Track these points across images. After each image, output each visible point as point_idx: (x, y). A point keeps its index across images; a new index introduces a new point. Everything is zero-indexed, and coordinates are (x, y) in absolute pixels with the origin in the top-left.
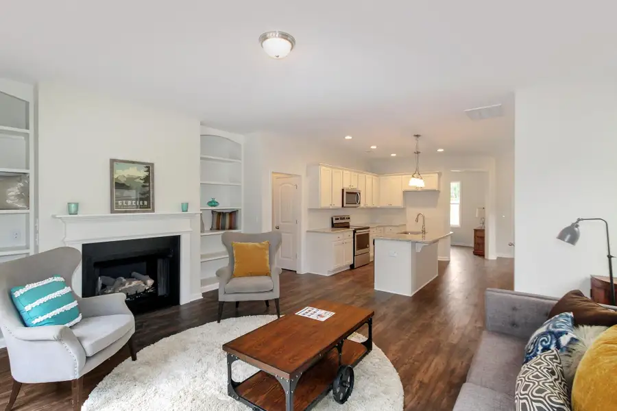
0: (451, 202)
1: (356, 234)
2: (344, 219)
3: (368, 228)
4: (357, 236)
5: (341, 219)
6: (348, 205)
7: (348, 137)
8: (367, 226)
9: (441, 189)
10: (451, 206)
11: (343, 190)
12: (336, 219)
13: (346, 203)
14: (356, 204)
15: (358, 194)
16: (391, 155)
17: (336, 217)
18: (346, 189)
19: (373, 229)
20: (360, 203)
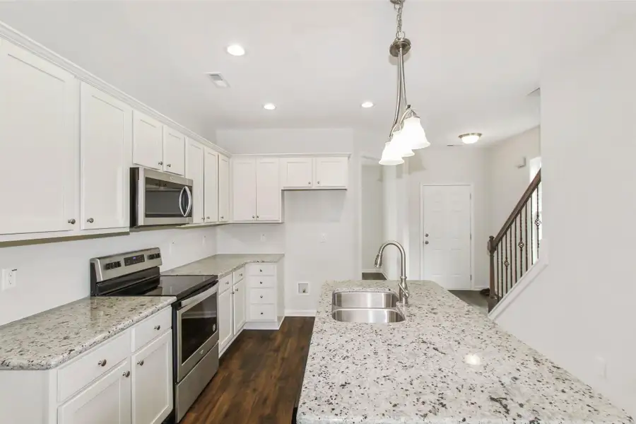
1: (179, 314)
6: (154, 221)
11: (134, 173)
12: (108, 267)
13: (147, 216)
14: (181, 216)
15: (186, 187)
16: (263, 106)
17: (108, 261)
18: (145, 170)
19: (228, 278)
20: (190, 215)
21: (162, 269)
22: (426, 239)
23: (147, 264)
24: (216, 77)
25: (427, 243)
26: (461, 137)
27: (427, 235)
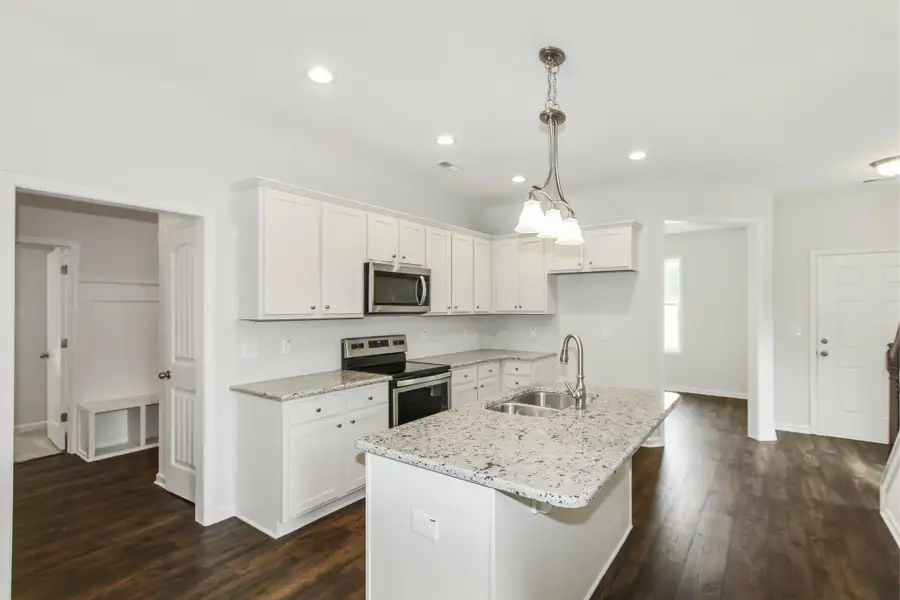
0: (666, 302)
1: (395, 392)
2: (385, 343)
3: (446, 369)
4: (400, 395)
5: (373, 344)
6: (379, 308)
7: (320, 75)
8: (444, 363)
9: (641, 268)
10: (666, 308)
11: (367, 266)
12: (354, 347)
13: (376, 304)
14: (416, 304)
15: (422, 278)
16: (511, 179)
17: (354, 342)
18: (375, 264)
19: (465, 371)
20: (427, 303)
21: (408, 357)
22: (823, 348)
23: (391, 349)
24: (445, 164)
25: (824, 354)
26: (873, 165)
27: (824, 342)
